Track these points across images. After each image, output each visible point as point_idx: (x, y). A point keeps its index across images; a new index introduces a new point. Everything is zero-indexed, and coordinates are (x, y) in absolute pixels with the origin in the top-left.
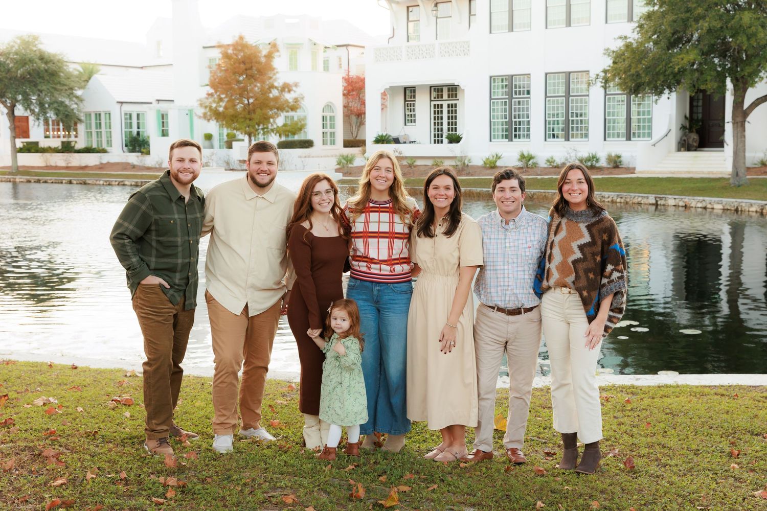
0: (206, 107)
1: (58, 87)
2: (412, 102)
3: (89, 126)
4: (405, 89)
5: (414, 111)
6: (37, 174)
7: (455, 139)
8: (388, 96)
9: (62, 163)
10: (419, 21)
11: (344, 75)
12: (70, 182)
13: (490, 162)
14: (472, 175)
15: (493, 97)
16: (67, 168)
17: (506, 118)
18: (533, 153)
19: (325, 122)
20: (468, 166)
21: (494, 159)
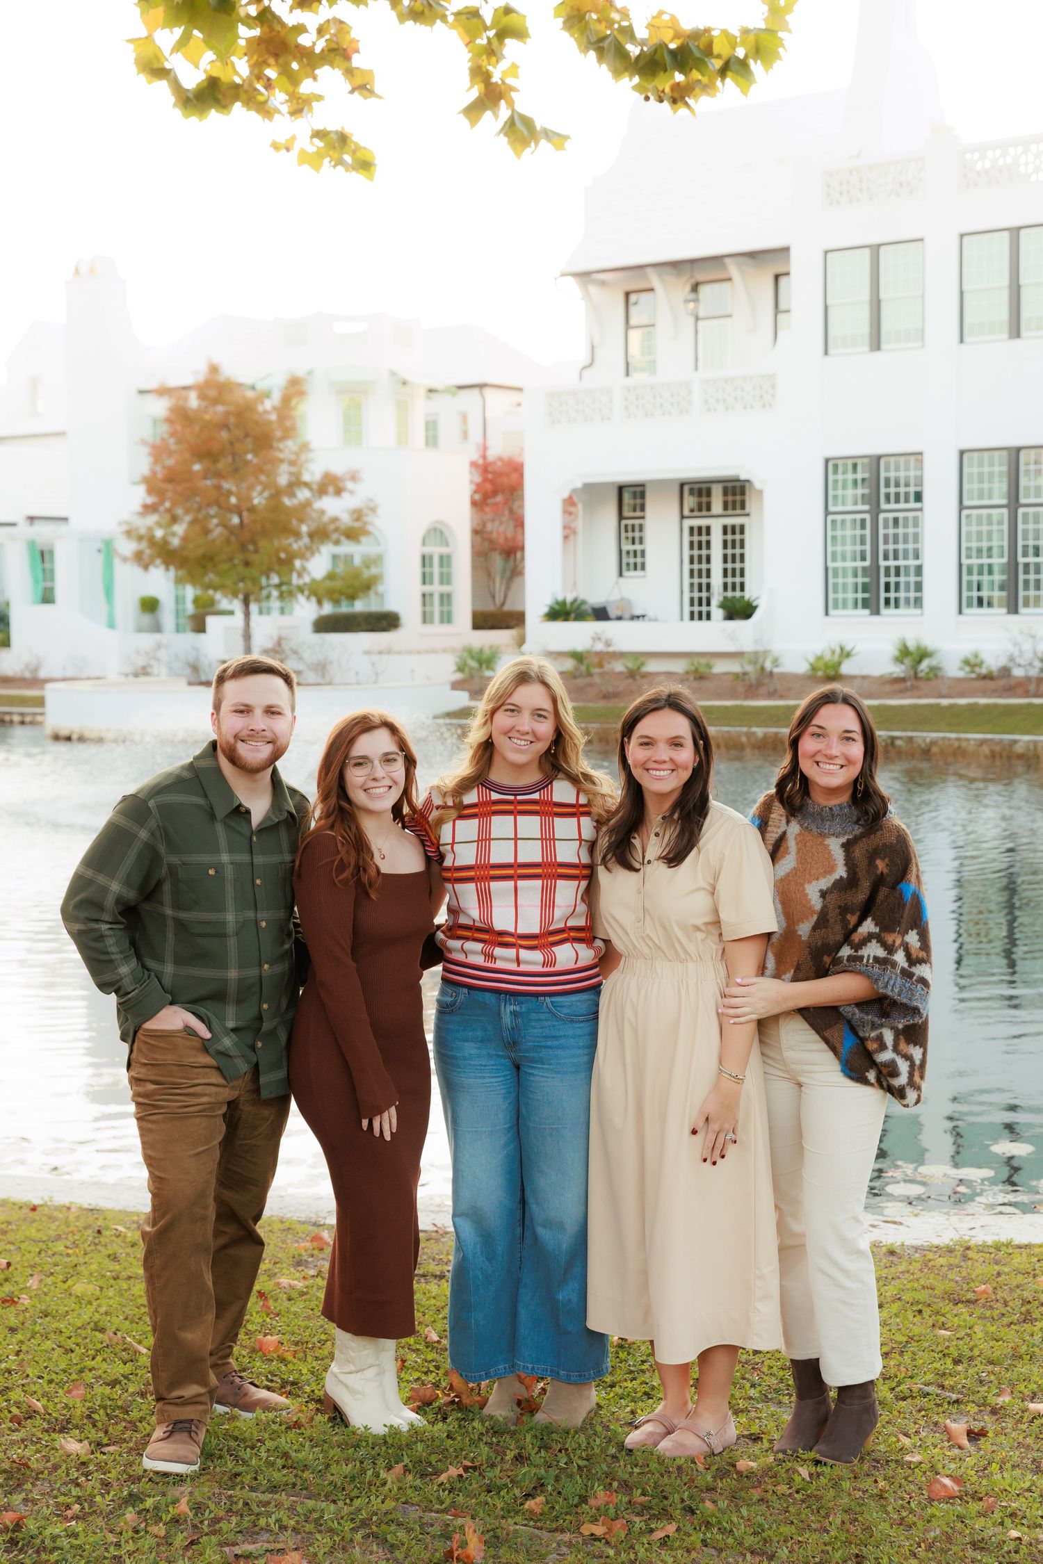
0: (140, 538)
2: (637, 522)
4: (621, 489)
5: (641, 541)
7: (740, 610)
8: (580, 506)
10: (653, 325)
11: (475, 456)
13: (826, 666)
14: (782, 697)
15: (831, 509)
17: (863, 559)
18: (929, 643)
19: (427, 570)
20: (771, 674)
21: (836, 658)
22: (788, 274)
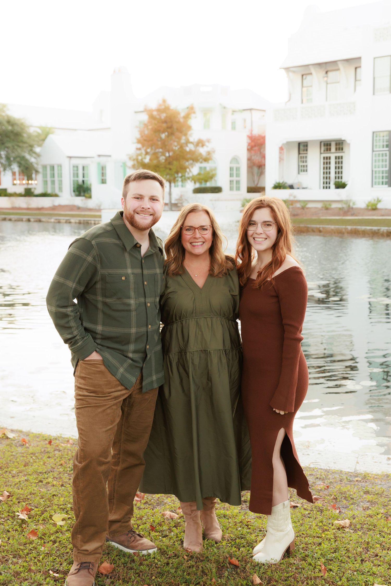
0: (134, 160)
1: (21, 144)
2: (305, 155)
3: (45, 176)
4: (299, 144)
5: (306, 162)
6: (4, 214)
7: (340, 186)
8: (285, 150)
9: (24, 205)
10: (311, 86)
11: (248, 133)
12: (29, 220)
13: (373, 205)
14: (356, 216)
15: (375, 149)
16: (28, 209)
17: (386, 167)
19: (232, 172)
20: (352, 208)
21: (376, 202)
22: (360, 67)
